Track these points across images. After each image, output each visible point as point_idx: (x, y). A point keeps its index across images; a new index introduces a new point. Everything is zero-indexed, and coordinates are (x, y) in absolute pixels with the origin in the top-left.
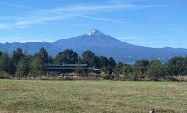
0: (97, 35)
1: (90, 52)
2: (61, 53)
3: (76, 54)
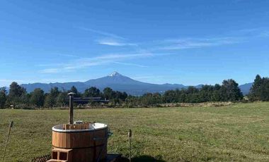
0: (117, 76)
1: (109, 89)
2: (87, 90)
3: (98, 90)
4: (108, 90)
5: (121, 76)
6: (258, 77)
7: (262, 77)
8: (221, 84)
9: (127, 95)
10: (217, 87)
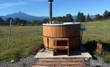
0: (20, 13)
4: (17, 19)
5: (22, 13)
6: (79, 12)
7: (80, 13)
8: (65, 16)
9: (26, 21)
10: (64, 17)
